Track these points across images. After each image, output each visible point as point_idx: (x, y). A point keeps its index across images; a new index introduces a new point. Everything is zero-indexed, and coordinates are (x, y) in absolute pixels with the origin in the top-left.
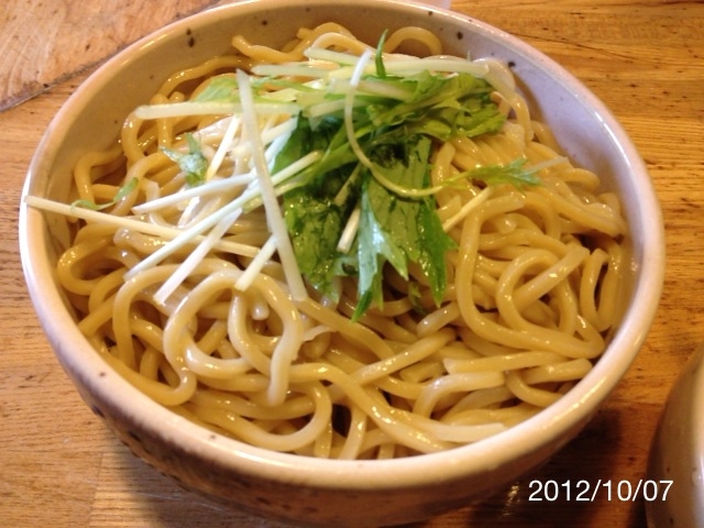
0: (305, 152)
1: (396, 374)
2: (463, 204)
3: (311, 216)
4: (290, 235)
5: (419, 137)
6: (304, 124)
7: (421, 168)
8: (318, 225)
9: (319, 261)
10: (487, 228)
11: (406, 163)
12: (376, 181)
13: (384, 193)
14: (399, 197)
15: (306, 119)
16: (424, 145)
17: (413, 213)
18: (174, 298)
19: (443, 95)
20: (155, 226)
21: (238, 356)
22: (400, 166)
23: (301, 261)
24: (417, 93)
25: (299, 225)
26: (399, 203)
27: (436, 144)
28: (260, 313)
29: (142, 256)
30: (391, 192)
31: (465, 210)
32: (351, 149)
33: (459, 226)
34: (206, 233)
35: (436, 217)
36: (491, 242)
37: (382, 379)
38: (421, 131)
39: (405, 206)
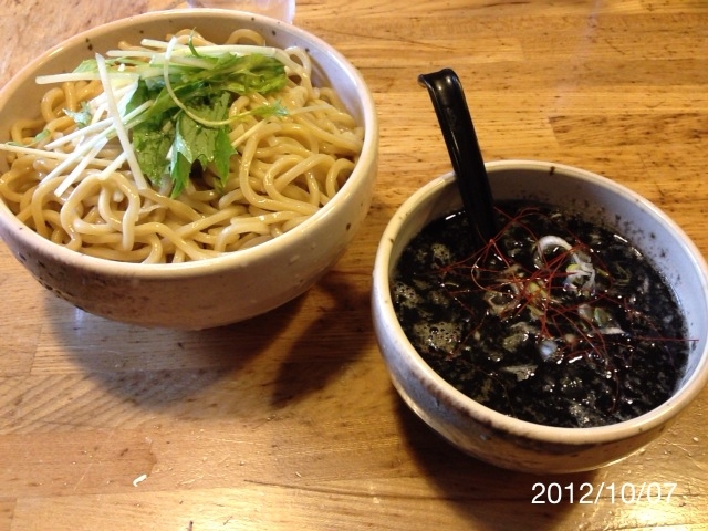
0: (144, 101)
1: (205, 231)
2: (246, 131)
3: (151, 141)
4: (135, 152)
5: (222, 92)
6: (143, 85)
7: (222, 111)
8: (155, 146)
9: (156, 166)
10: (262, 144)
11: (212, 108)
12: (188, 116)
13: (193, 123)
14: (204, 126)
15: (144, 81)
16: (225, 98)
17: (213, 136)
18: (65, 194)
19: (238, 66)
20: (56, 154)
21: (105, 223)
22: (208, 109)
23: (142, 166)
24: (217, 64)
25: (142, 146)
26: (204, 130)
27: (234, 97)
28: (118, 198)
29: (47, 172)
30: (198, 123)
31: (247, 134)
32: (171, 99)
33: (244, 143)
34: (85, 155)
35: (228, 138)
36: (263, 153)
37: (194, 234)
38: (223, 88)
39: (208, 131)
